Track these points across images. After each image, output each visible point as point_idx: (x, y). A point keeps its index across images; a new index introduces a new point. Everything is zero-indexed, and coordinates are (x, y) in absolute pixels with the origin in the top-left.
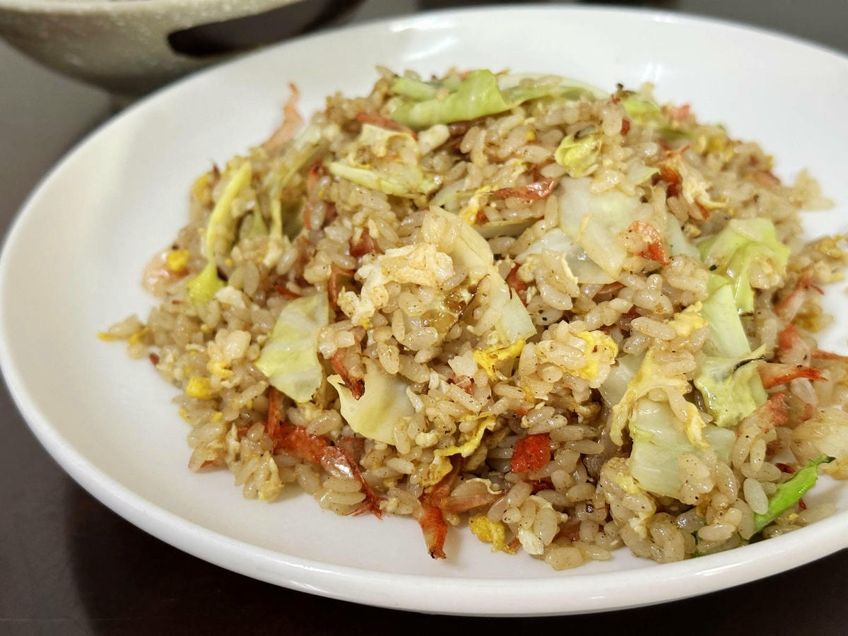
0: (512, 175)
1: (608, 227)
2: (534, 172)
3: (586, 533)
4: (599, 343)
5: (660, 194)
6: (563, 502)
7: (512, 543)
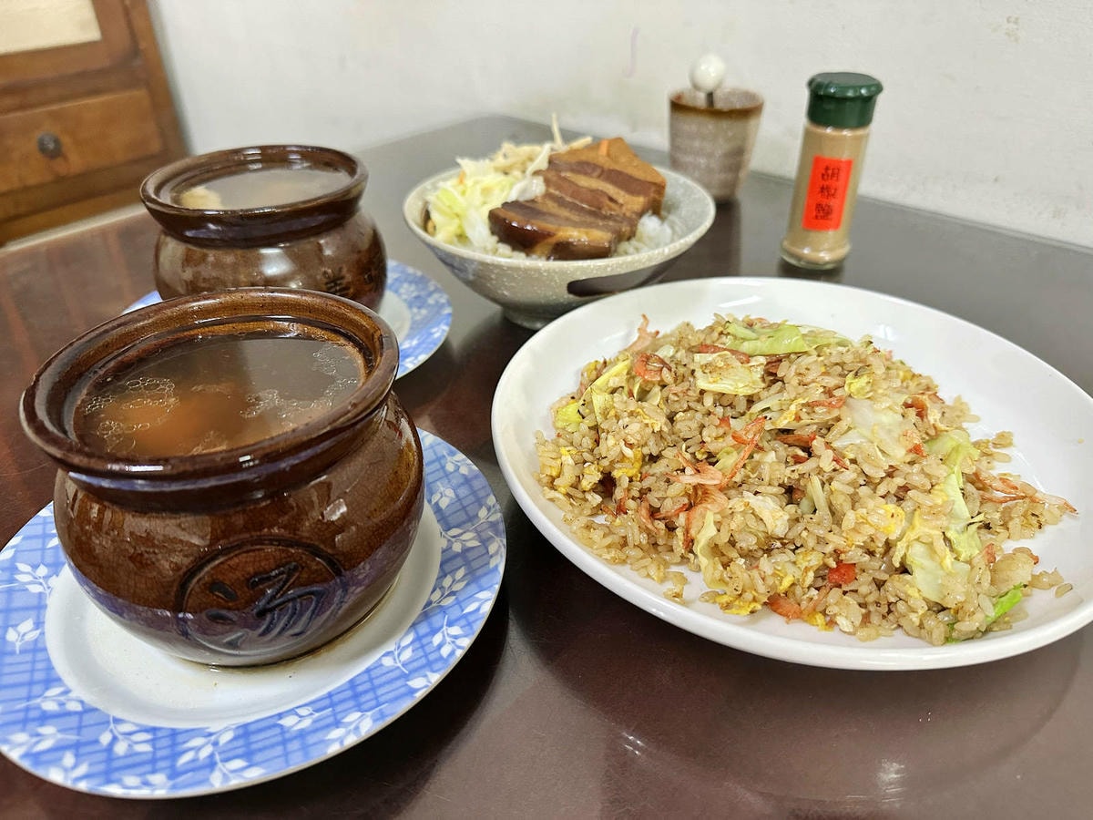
0: (816, 394)
1: (889, 431)
2: (829, 392)
3: (875, 619)
4: (893, 511)
5: (912, 412)
6: (862, 601)
7: (831, 623)
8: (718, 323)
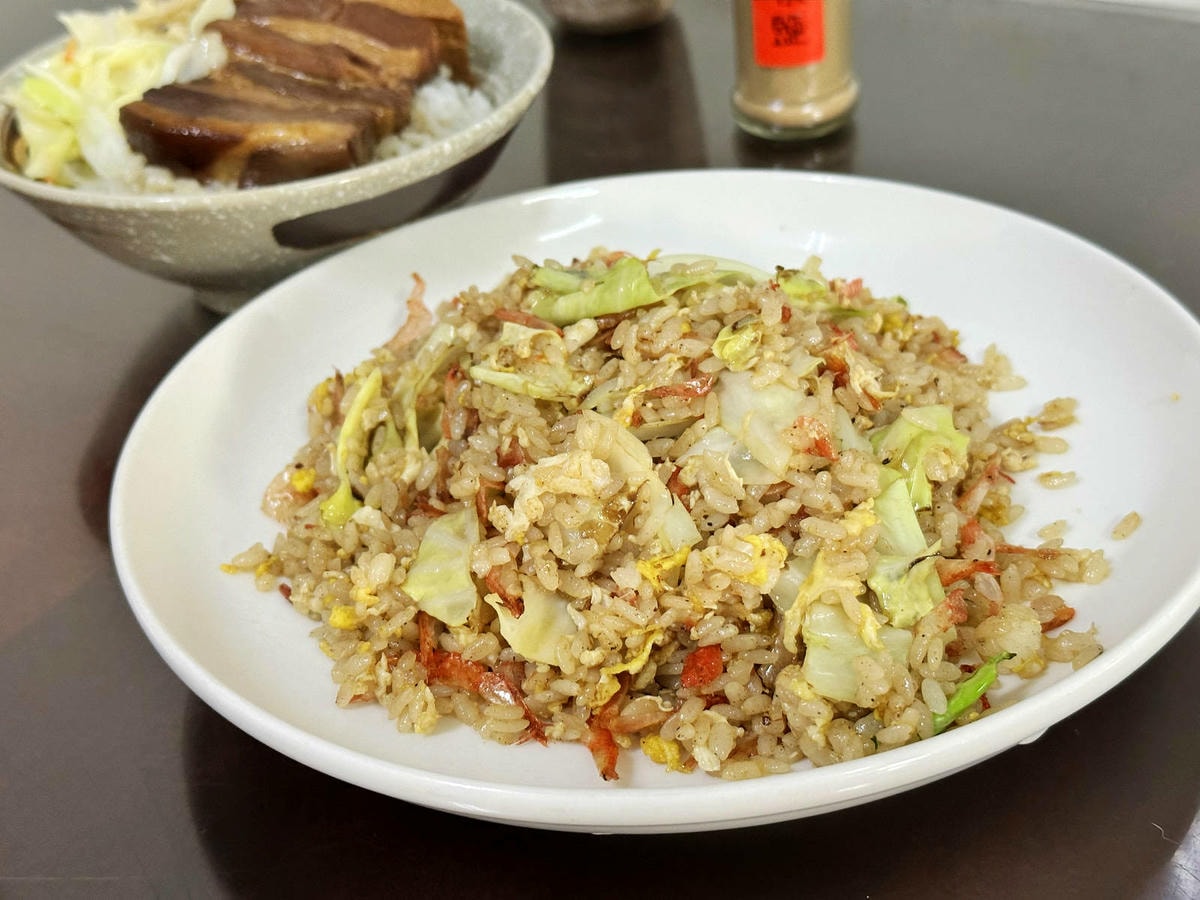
0: (668, 372)
1: (771, 423)
2: (691, 368)
3: (764, 746)
4: (767, 546)
5: (825, 385)
6: (738, 716)
7: (688, 762)
8: (521, 271)
